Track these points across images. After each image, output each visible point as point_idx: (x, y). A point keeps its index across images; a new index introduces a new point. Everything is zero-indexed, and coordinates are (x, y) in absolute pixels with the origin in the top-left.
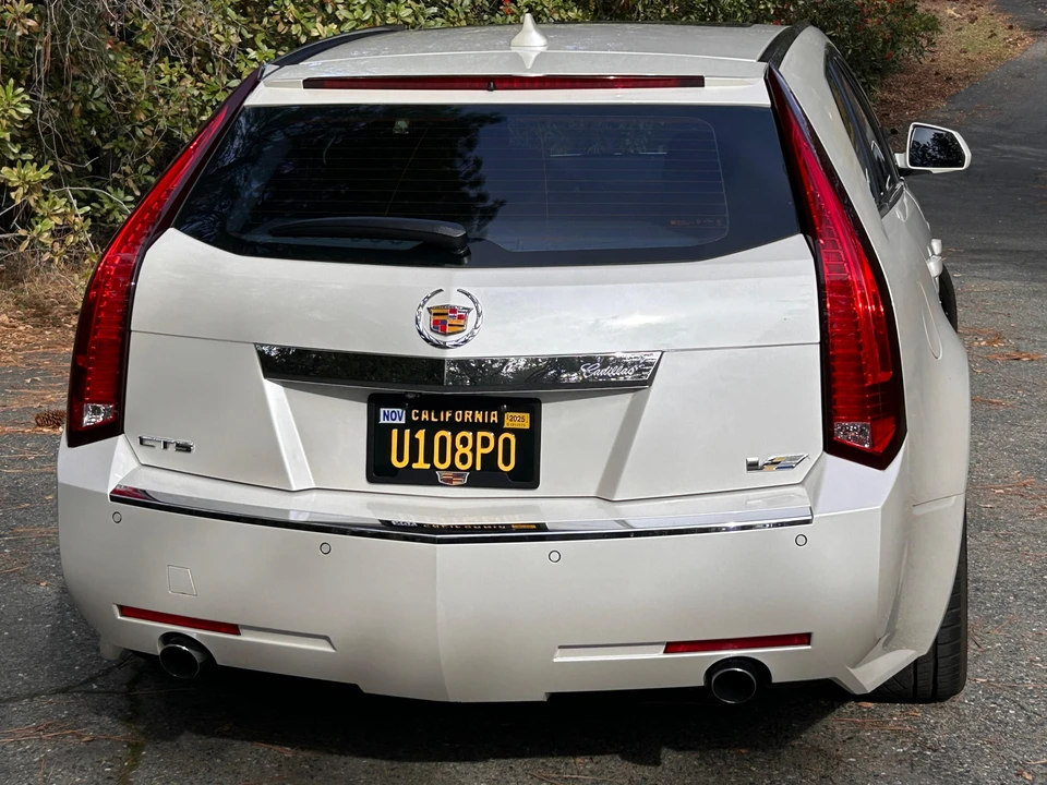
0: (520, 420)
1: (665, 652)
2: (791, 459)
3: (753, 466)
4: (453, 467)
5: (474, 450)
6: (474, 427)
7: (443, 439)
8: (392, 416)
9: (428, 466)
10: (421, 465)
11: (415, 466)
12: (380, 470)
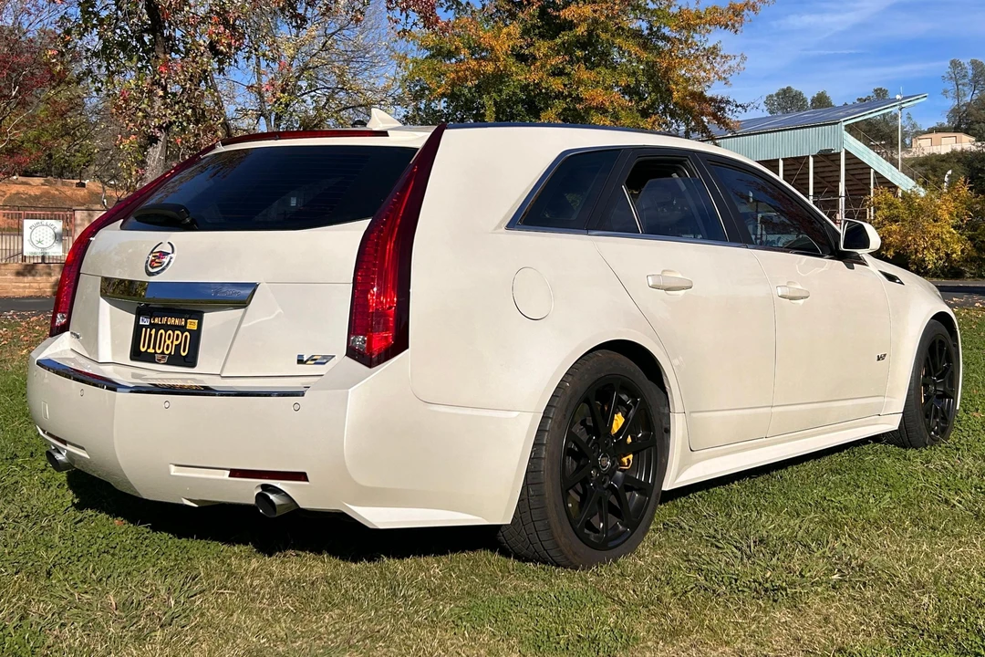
0: (192, 325)
1: (230, 476)
2: (324, 357)
3: (300, 361)
4: (163, 353)
5: (172, 342)
6: (174, 328)
7: (161, 334)
8: (145, 321)
9: (153, 351)
10: (151, 350)
11: (149, 351)
12: (136, 354)
